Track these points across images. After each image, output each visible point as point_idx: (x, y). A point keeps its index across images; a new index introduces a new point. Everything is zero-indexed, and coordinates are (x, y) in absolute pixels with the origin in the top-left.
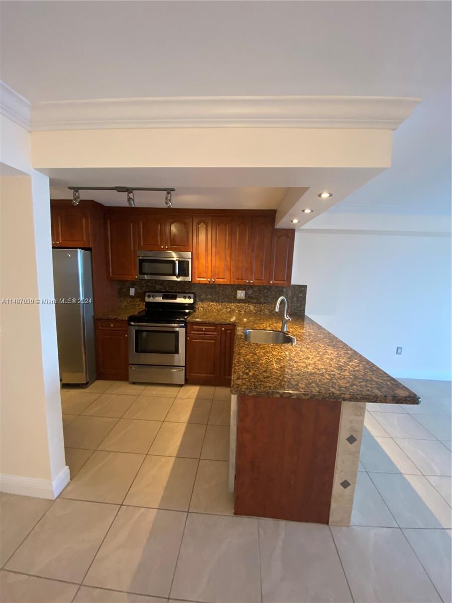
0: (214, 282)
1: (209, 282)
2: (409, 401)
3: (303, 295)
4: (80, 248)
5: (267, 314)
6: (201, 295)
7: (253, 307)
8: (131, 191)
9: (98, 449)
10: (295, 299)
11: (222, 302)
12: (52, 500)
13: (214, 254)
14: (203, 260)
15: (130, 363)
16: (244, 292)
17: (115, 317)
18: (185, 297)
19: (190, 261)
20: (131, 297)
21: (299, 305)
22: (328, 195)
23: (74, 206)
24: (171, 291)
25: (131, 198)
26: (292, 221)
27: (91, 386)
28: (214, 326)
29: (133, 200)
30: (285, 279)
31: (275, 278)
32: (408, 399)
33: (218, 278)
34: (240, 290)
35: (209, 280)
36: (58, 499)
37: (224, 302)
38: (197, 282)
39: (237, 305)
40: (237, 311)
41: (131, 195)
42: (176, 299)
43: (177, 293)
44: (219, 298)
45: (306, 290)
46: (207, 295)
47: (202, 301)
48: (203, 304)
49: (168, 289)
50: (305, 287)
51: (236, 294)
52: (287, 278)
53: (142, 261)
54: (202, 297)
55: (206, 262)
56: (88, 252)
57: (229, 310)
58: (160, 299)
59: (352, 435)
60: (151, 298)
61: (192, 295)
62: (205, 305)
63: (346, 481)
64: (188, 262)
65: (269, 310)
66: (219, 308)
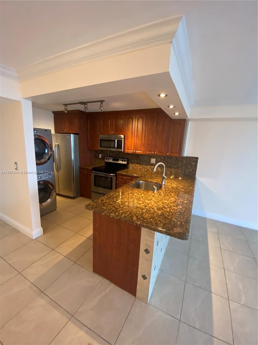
0: (135, 152)
1: (133, 152)
2: (176, 236)
3: (195, 163)
4: (72, 134)
5: (168, 174)
6: (131, 160)
7: (160, 169)
8: (86, 104)
9: (61, 225)
10: (189, 166)
11: (142, 164)
12: (32, 239)
13: (136, 137)
14: (130, 140)
15: (92, 191)
16: (155, 159)
17: (87, 168)
18: (123, 161)
19: (123, 140)
20: (100, 158)
21: (191, 170)
22: (165, 95)
23: (66, 114)
24: (117, 157)
25: (86, 107)
26: (175, 114)
27: (77, 199)
28: (130, 177)
29: (87, 108)
30: (177, 152)
31: (170, 151)
32: (176, 234)
33: (137, 151)
34: (153, 158)
35: (132, 151)
36: (35, 240)
37: (144, 165)
38: (127, 152)
39: (151, 167)
40: (150, 171)
41: (86, 106)
42: (118, 161)
43: (119, 158)
44: (141, 162)
45: (198, 161)
46: (135, 160)
47: (132, 163)
48: (132, 165)
49: (116, 156)
50: (197, 158)
51: (151, 161)
52: (179, 152)
53: (101, 140)
54: (132, 161)
55: (132, 141)
56: (77, 136)
57: (146, 169)
58: (111, 161)
59: (147, 249)
60: (107, 160)
61: (126, 160)
62: (133, 166)
63: (144, 275)
64: (122, 141)
65: (170, 171)
66: (141, 168)
